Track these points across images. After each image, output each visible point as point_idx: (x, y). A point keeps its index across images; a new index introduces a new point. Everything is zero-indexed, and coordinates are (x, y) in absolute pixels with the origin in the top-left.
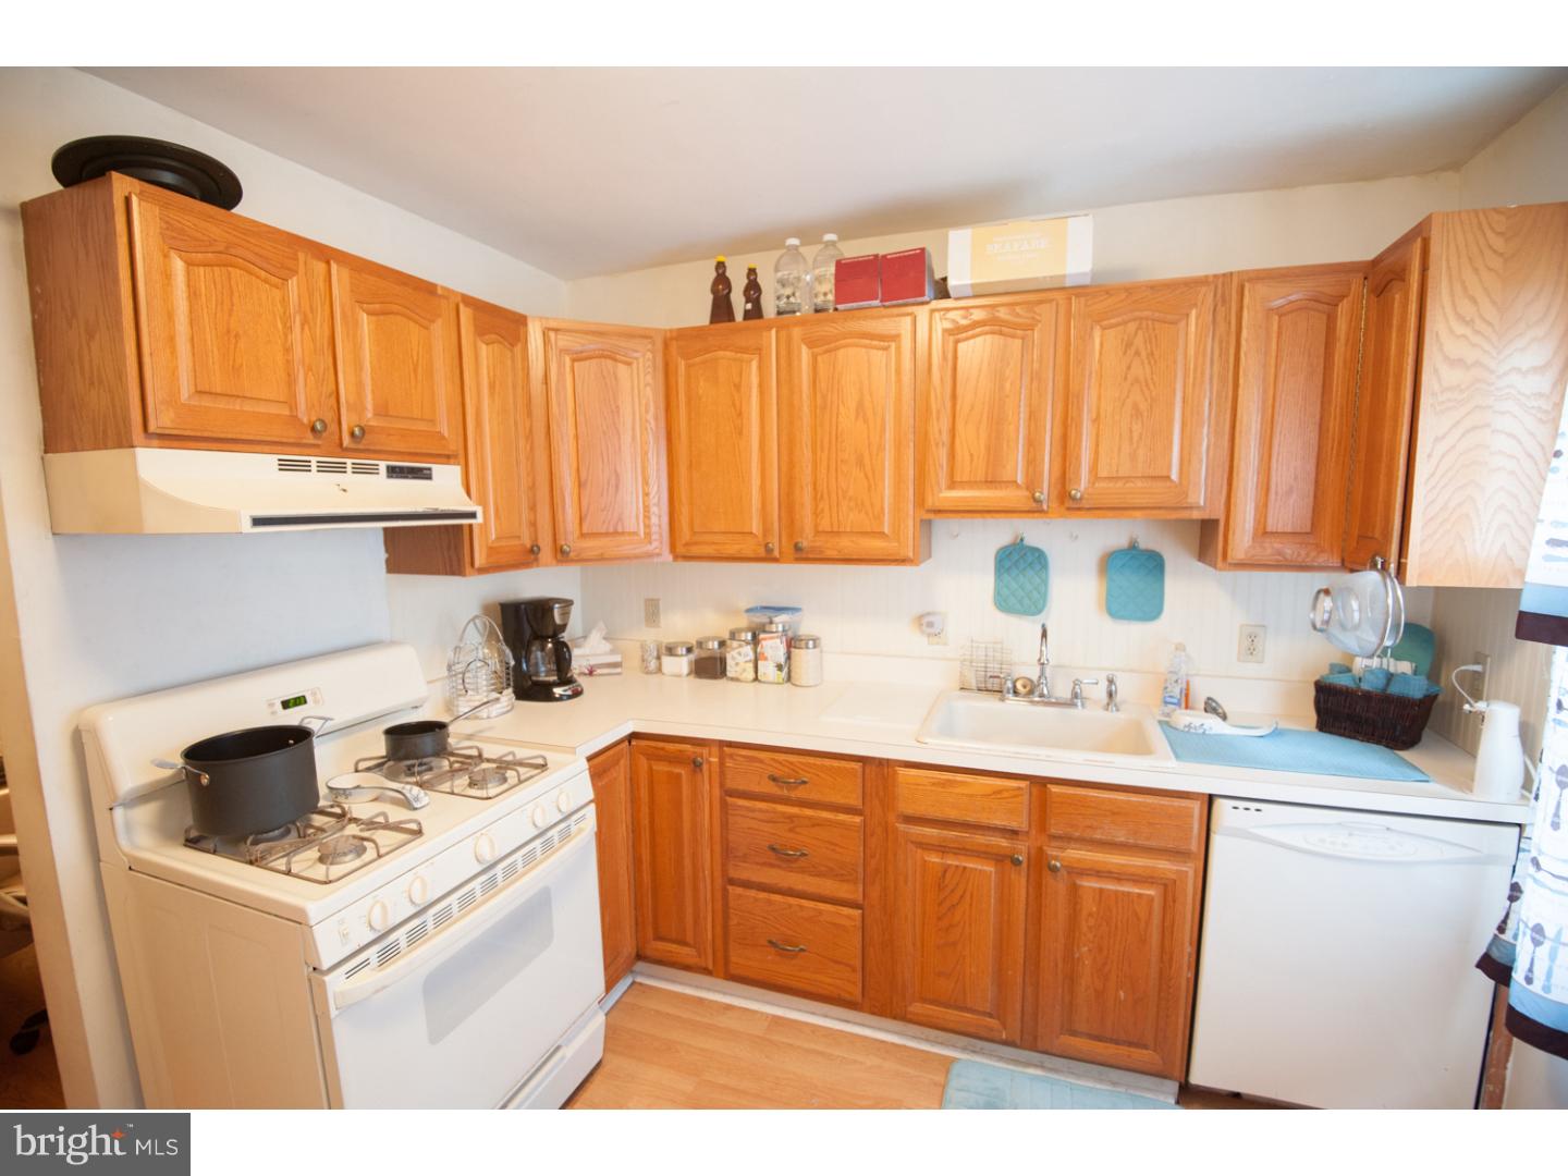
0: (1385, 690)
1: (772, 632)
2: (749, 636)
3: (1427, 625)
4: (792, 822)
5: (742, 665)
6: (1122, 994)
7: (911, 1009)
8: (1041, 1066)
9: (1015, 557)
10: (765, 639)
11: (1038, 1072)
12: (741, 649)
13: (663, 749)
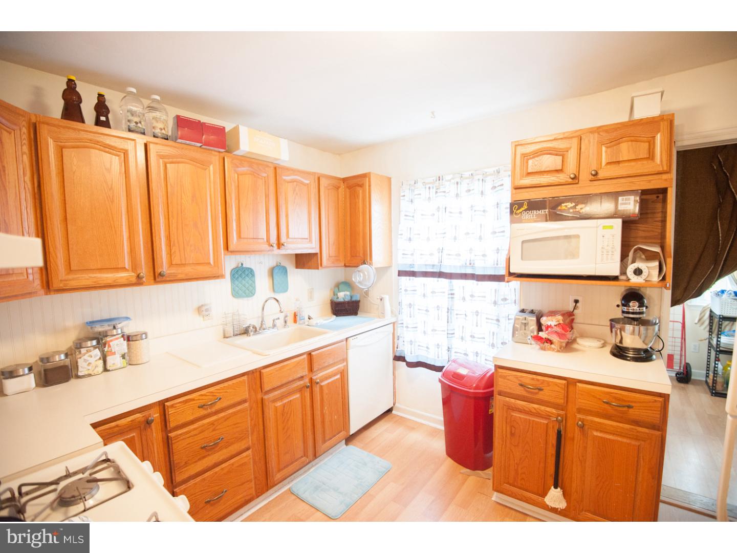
0: (351, 300)
1: (115, 335)
2: (94, 343)
3: (343, 281)
4: (214, 425)
5: (94, 363)
6: (336, 417)
7: (276, 479)
8: (313, 466)
9: (240, 273)
10: (111, 341)
11: (313, 468)
12: (90, 353)
13: (117, 426)
